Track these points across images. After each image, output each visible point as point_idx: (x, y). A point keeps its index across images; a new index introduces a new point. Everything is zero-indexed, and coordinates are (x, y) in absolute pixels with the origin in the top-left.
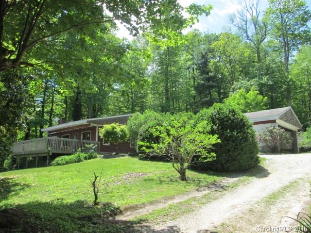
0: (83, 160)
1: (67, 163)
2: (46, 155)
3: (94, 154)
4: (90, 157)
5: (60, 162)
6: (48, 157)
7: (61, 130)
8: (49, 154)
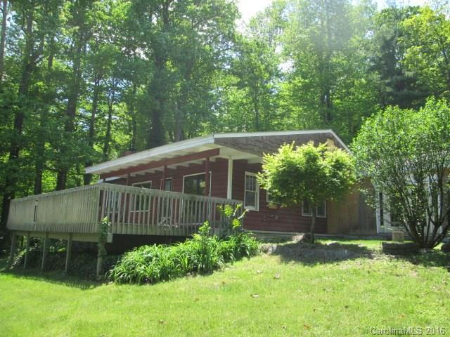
0: (220, 263)
1: (165, 275)
2: (96, 240)
3: (249, 242)
4: (241, 253)
5: (140, 269)
6: (101, 247)
7: (131, 169)
8: (103, 237)
